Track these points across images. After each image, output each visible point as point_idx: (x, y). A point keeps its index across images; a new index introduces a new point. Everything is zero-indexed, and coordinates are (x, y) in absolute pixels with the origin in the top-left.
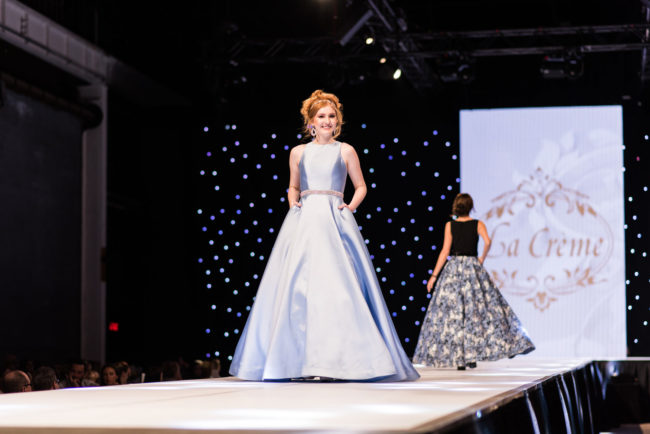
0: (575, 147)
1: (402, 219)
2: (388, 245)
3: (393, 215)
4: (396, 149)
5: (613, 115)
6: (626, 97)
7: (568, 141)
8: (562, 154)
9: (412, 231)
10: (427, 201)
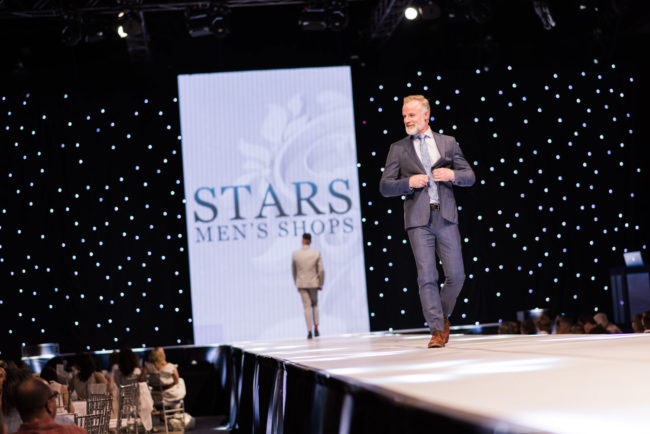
0: (303, 111)
1: (114, 197)
2: (101, 226)
3: (104, 194)
4: (102, 121)
5: (342, 75)
6: (355, 57)
7: (295, 104)
8: (290, 120)
9: (126, 209)
10: (141, 176)
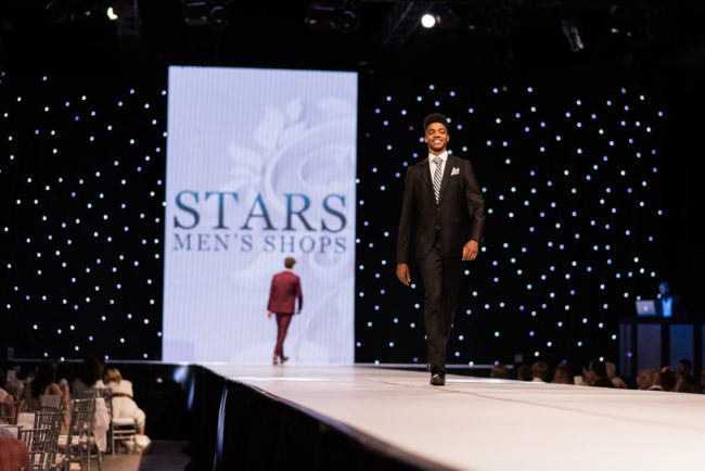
0: (302, 117)
1: (88, 193)
2: (71, 223)
3: (78, 188)
4: (83, 109)
5: (348, 82)
6: (362, 63)
7: (294, 109)
8: (286, 126)
9: (101, 207)
10: (120, 173)
